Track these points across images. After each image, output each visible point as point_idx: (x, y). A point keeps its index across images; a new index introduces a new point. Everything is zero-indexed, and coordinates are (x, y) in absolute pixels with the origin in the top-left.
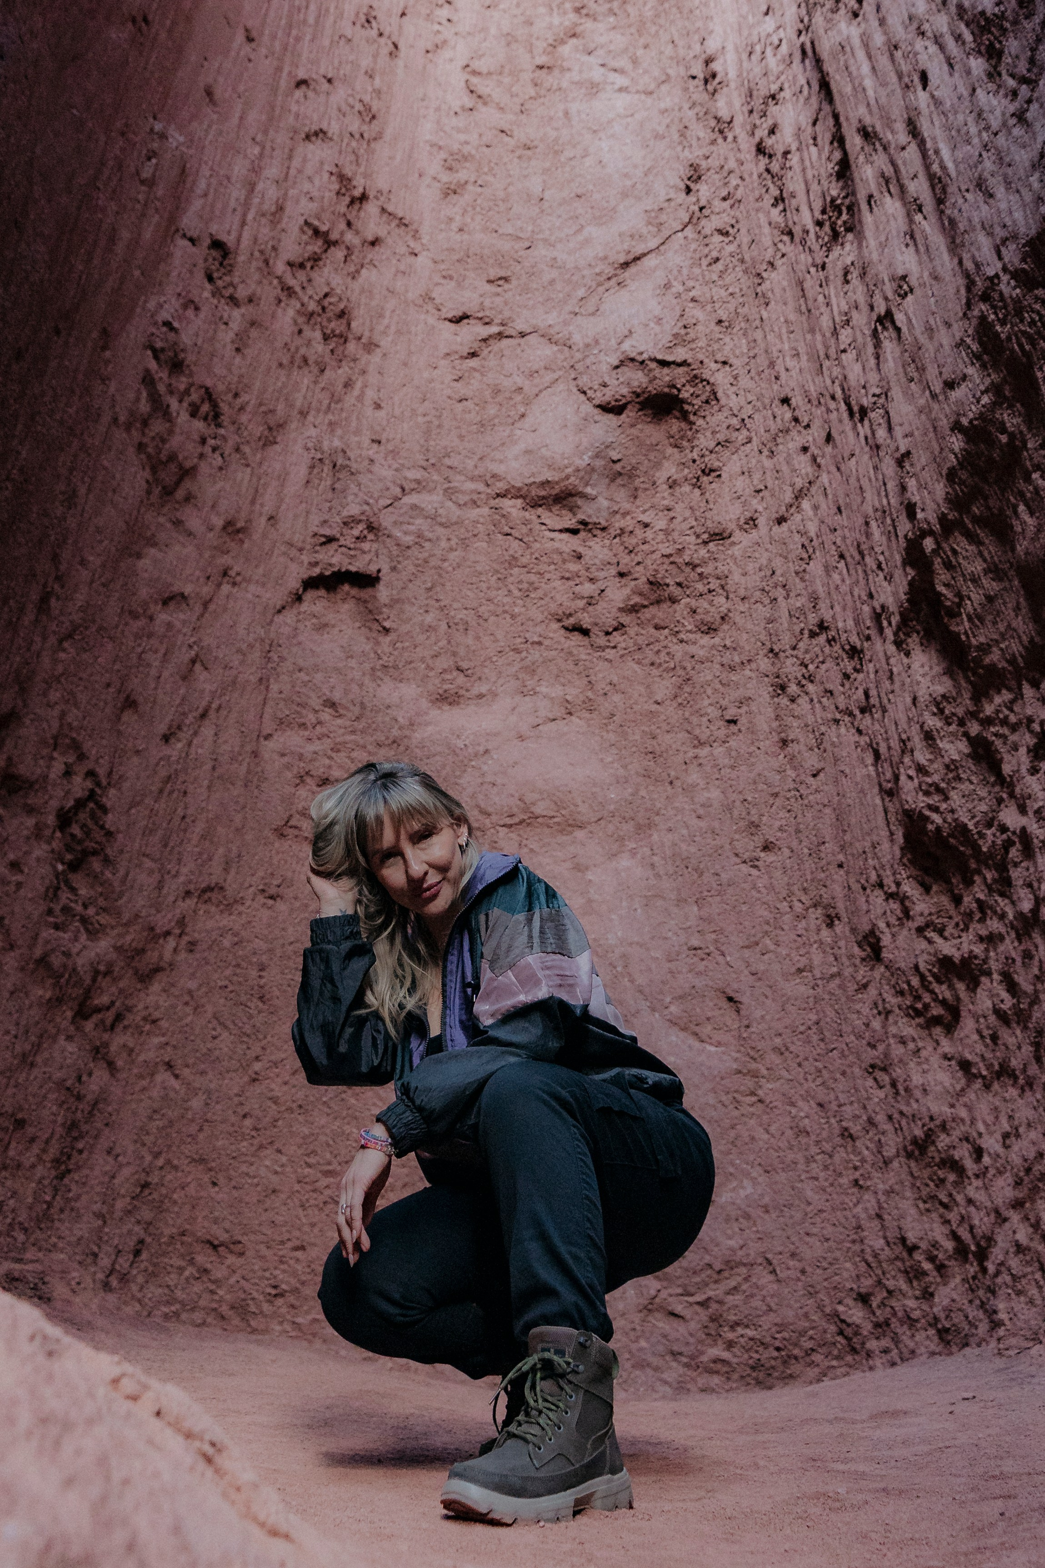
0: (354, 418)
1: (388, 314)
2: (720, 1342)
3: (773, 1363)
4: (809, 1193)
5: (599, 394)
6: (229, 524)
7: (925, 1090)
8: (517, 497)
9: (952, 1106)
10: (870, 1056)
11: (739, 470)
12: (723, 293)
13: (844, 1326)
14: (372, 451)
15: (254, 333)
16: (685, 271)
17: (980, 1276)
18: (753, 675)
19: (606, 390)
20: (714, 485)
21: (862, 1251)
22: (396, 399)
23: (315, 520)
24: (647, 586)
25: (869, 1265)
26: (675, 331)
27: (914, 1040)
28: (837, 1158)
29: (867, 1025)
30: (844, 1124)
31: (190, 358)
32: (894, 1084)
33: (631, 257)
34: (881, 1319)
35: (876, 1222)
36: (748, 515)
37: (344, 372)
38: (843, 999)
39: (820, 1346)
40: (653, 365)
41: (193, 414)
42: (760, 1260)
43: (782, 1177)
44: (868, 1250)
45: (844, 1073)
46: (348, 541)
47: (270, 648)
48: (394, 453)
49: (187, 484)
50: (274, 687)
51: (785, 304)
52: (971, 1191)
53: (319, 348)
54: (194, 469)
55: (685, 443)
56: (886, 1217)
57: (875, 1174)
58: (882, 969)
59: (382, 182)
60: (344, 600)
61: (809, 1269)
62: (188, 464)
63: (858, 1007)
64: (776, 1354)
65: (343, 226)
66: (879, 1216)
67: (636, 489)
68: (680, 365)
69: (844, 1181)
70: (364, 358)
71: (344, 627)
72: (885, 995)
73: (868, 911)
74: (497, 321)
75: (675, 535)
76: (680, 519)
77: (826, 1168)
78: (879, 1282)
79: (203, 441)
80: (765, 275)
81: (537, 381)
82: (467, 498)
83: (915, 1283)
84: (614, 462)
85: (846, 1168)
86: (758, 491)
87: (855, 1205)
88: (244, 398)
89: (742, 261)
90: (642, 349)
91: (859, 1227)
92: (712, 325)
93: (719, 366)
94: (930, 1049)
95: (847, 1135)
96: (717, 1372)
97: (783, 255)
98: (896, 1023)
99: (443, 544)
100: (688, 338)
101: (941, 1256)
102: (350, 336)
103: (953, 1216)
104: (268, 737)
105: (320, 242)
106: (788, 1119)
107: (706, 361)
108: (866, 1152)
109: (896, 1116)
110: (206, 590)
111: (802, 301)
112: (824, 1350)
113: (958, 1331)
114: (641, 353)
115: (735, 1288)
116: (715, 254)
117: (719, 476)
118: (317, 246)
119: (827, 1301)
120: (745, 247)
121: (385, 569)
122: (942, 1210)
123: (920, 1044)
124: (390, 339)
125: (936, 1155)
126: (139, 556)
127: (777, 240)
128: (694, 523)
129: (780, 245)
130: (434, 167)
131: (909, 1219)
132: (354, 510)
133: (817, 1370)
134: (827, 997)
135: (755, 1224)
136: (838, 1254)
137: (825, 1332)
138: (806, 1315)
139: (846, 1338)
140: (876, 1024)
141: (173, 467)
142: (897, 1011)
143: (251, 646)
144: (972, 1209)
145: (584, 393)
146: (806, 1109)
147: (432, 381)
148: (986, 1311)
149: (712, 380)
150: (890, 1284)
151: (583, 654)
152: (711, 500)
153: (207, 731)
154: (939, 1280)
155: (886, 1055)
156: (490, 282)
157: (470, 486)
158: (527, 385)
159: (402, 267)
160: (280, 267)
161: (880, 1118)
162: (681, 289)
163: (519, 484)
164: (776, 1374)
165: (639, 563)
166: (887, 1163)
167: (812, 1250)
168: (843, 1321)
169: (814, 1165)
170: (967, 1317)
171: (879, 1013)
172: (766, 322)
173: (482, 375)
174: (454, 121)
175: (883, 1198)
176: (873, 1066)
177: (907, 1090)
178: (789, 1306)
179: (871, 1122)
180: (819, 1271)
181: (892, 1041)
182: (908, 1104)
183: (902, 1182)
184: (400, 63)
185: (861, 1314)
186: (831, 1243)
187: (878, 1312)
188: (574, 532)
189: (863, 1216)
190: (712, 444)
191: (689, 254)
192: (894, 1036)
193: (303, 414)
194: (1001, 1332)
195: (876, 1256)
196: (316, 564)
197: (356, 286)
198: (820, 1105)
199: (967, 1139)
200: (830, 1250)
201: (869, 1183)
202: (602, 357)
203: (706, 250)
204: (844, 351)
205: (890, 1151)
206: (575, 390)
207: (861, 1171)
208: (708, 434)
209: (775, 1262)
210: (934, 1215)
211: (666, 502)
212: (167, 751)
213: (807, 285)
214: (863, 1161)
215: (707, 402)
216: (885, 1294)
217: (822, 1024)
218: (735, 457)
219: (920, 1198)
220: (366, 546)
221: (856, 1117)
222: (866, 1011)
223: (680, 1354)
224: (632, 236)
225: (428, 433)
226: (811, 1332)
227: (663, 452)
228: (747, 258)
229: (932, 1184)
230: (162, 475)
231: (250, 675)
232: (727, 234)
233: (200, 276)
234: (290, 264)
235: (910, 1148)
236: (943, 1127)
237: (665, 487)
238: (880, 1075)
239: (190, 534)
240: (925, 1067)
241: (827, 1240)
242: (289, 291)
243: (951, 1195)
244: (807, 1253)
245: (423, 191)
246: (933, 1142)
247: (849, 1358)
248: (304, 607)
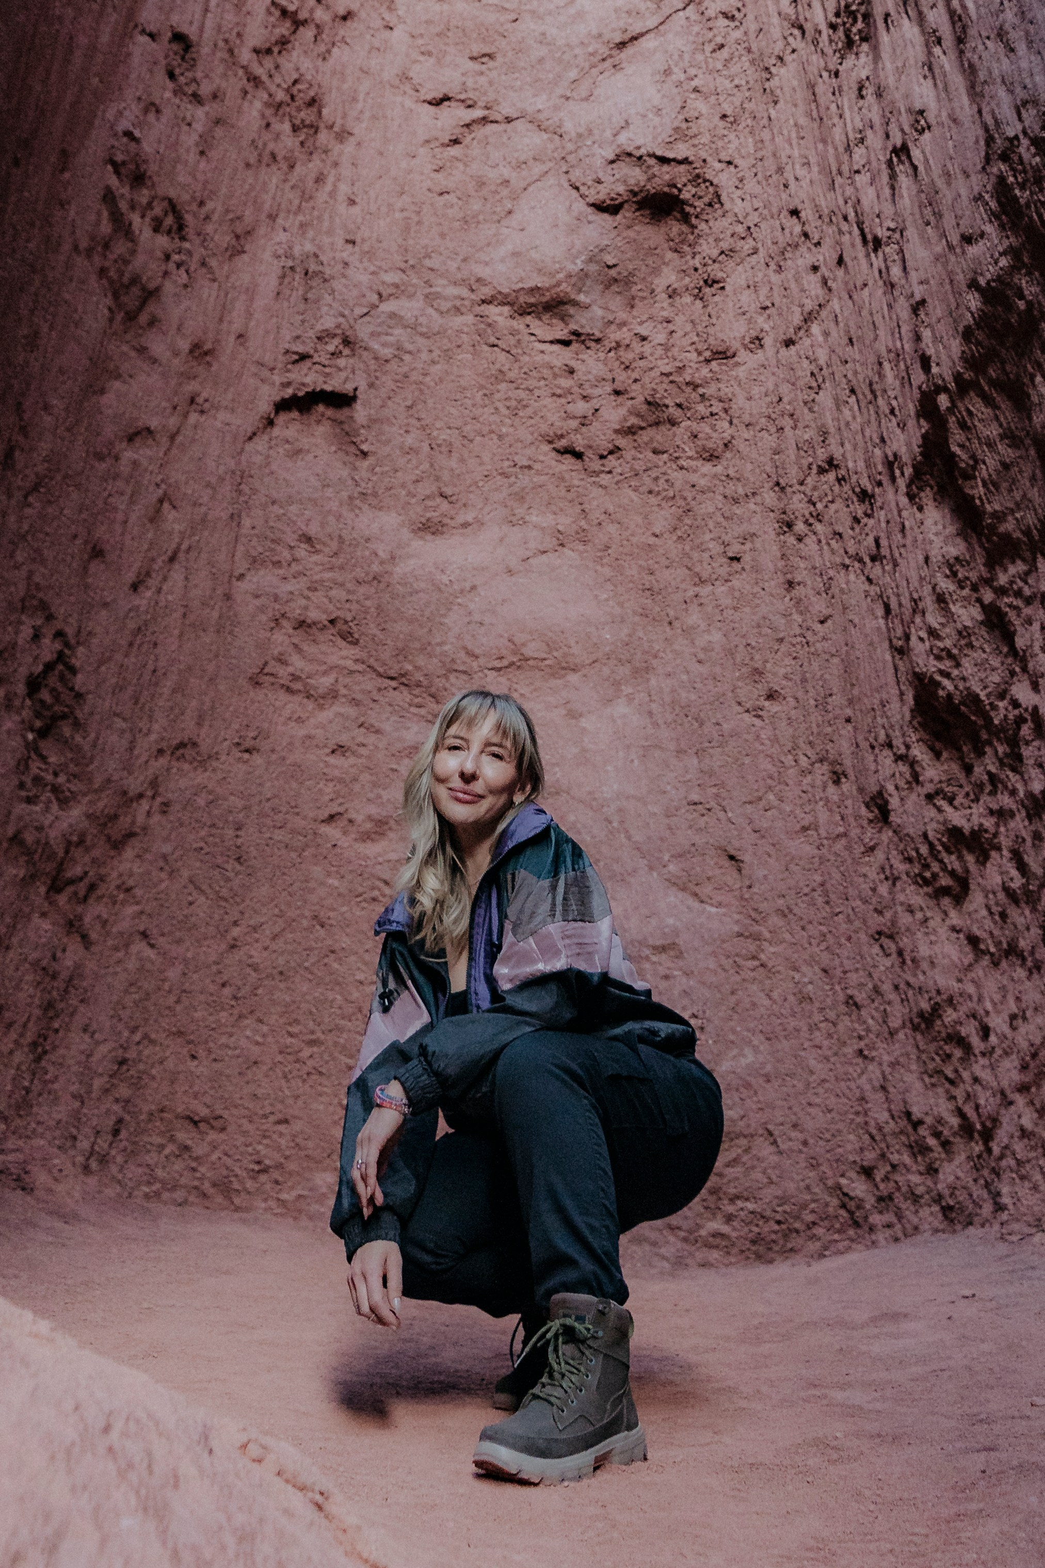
0: (326, 216)
1: (361, 97)
2: (719, 1216)
3: (774, 1237)
4: (812, 1063)
5: (593, 191)
6: (196, 346)
7: (932, 962)
8: (503, 304)
9: (960, 981)
10: (876, 922)
11: (743, 283)
12: (728, 85)
13: (846, 1200)
14: (346, 253)
15: (219, 132)
16: (687, 57)
17: (985, 1155)
18: (758, 509)
19: (600, 187)
20: (716, 298)
21: (866, 1123)
22: (372, 194)
23: (286, 334)
24: (645, 407)
25: (872, 1137)
26: (676, 124)
27: (922, 909)
28: (841, 1027)
29: (874, 890)
30: (849, 992)
31: (153, 170)
32: (900, 953)
33: (627, 37)
34: (885, 1193)
35: (880, 1096)
36: (754, 333)
37: (315, 163)
38: (849, 861)
39: (822, 1219)
40: (652, 162)
41: (155, 230)
42: (761, 1132)
43: (785, 1044)
44: (872, 1123)
45: (849, 939)
46: (323, 358)
47: (241, 479)
48: (370, 254)
49: (151, 306)
50: (247, 522)
51: (796, 105)
52: (977, 1070)
53: (289, 141)
54: (158, 289)
55: (686, 248)
56: (891, 1089)
57: (879, 1044)
58: (890, 833)
60: (318, 422)
61: (811, 1141)
62: (151, 286)
63: (865, 870)
64: (776, 1227)
65: (312, 3)
66: (883, 1088)
67: (633, 298)
68: (680, 162)
69: (849, 1050)
70: (337, 148)
71: (319, 452)
72: (893, 861)
73: (876, 772)
74: (480, 104)
75: (675, 351)
76: (680, 333)
77: (830, 1036)
78: (883, 1155)
79: (167, 257)
80: (773, 70)
81: (524, 173)
82: (449, 305)
83: (919, 1159)
84: (609, 267)
85: (851, 1037)
86: (765, 308)
87: (860, 1076)
88: (210, 205)
89: (749, 50)
90: (638, 143)
91: (863, 1099)
92: (716, 119)
93: (724, 165)
94: (938, 919)
95: (852, 1003)
96: (717, 1247)
97: (794, 51)
98: (903, 890)
100: (690, 133)
101: (946, 1133)
102: (322, 125)
103: (959, 1093)
104: (241, 577)
106: (791, 985)
107: (709, 159)
108: (870, 1021)
109: (902, 986)
110: (173, 423)
111: (813, 106)
112: (826, 1223)
113: (962, 1210)
114: (639, 148)
115: (735, 1160)
116: (719, 40)
117: (723, 288)
118: (283, 29)
119: (829, 1173)
120: (752, 35)
121: (363, 387)
122: (947, 1085)
123: (929, 914)
124: (364, 125)
125: (943, 1030)
126: (102, 391)
127: (787, 33)
128: (695, 339)
129: (790, 39)
131: (914, 1092)
132: (328, 322)
133: (818, 1244)
134: (833, 858)
135: (756, 1093)
136: (840, 1126)
137: (827, 1205)
138: (808, 1188)
139: (849, 1211)
140: (883, 889)
142: (904, 877)
143: (224, 479)
144: (978, 1088)
145: (577, 189)
146: (810, 974)
147: (410, 172)
148: (990, 1192)
149: (715, 181)
150: (894, 1158)
151: (577, 480)
152: (713, 313)
153: (177, 575)
154: (943, 1156)
155: (894, 923)
156: (472, 58)
157: (453, 290)
158: (513, 176)
159: (377, 45)
160: (245, 55)
161: (887, 987)
162: (682, 77)
163: (506, 290)
164: (776, 1248)
165: (636, 381)
166: (892, 1033)
167: (815, 1121)
168: (846, 1195)
169: (818, 1034)
170: (971, 1195)
171: (887, 878)
172: (775, 122)
173: (466, 165)
175: (888, 1070)
176: (879, 933)
177: (913, 960)
178: (792, 1180)
179: (876, 990)
180: (821, 1143)
181: (899, 909)
182: (915, 975)
183: (908, 1055)
185: (864, 1187)
186: (834, 1114)
187: (882, 1186)
188: (566, 343)
189: (867, 1087)
190: (715, 253)
191: (691, 38)
192: (902, 904)
193: (272, 217)
195: (880, 1129)
196: (289, 384)
197: (327, 67)
198: (825, 971)
199: (974, 1016)
200: (833, 1121)
201: (874, 1054)
202: (596, 149)
203: (710, 35)
204: (858, 172)
205: (895, 1023)
206: (566, 185)
207: (867, 1041)
208: (711, 240)
209: (776, 1133)
210: (940, 1090)
211: (665, 314)
212: (136, 600)
213: (820, 89)
214: (868, 1030)
215: (710, 205)
216: (889, 1168)
217: (828, 886)
218: (740, 268)
219: (926, 1072)
221: (861, 985)
222: (873, 874)
223: (679, 1228)
224: (629, 13)
225: (409, 229)
226: (813, 1205)
227: (662, 258)
228: (754, 48)
229: (937, 1058)
230: (125, 299)
231: (221, 512)
232: (733, 18)
233: (161, 74)
234: (256, 51)
235: (916, 1020)
236: (950, 1001)
237: (664, 296)
238: (886, 942)
239: (155, 361)
240: (933, 938)
241: (830, 1111)
242: (254, 81)
243: (956, 1071)
244: (809, 1125)
246: (940, 1016)
247: (851, 1232)
248: (276, 431)
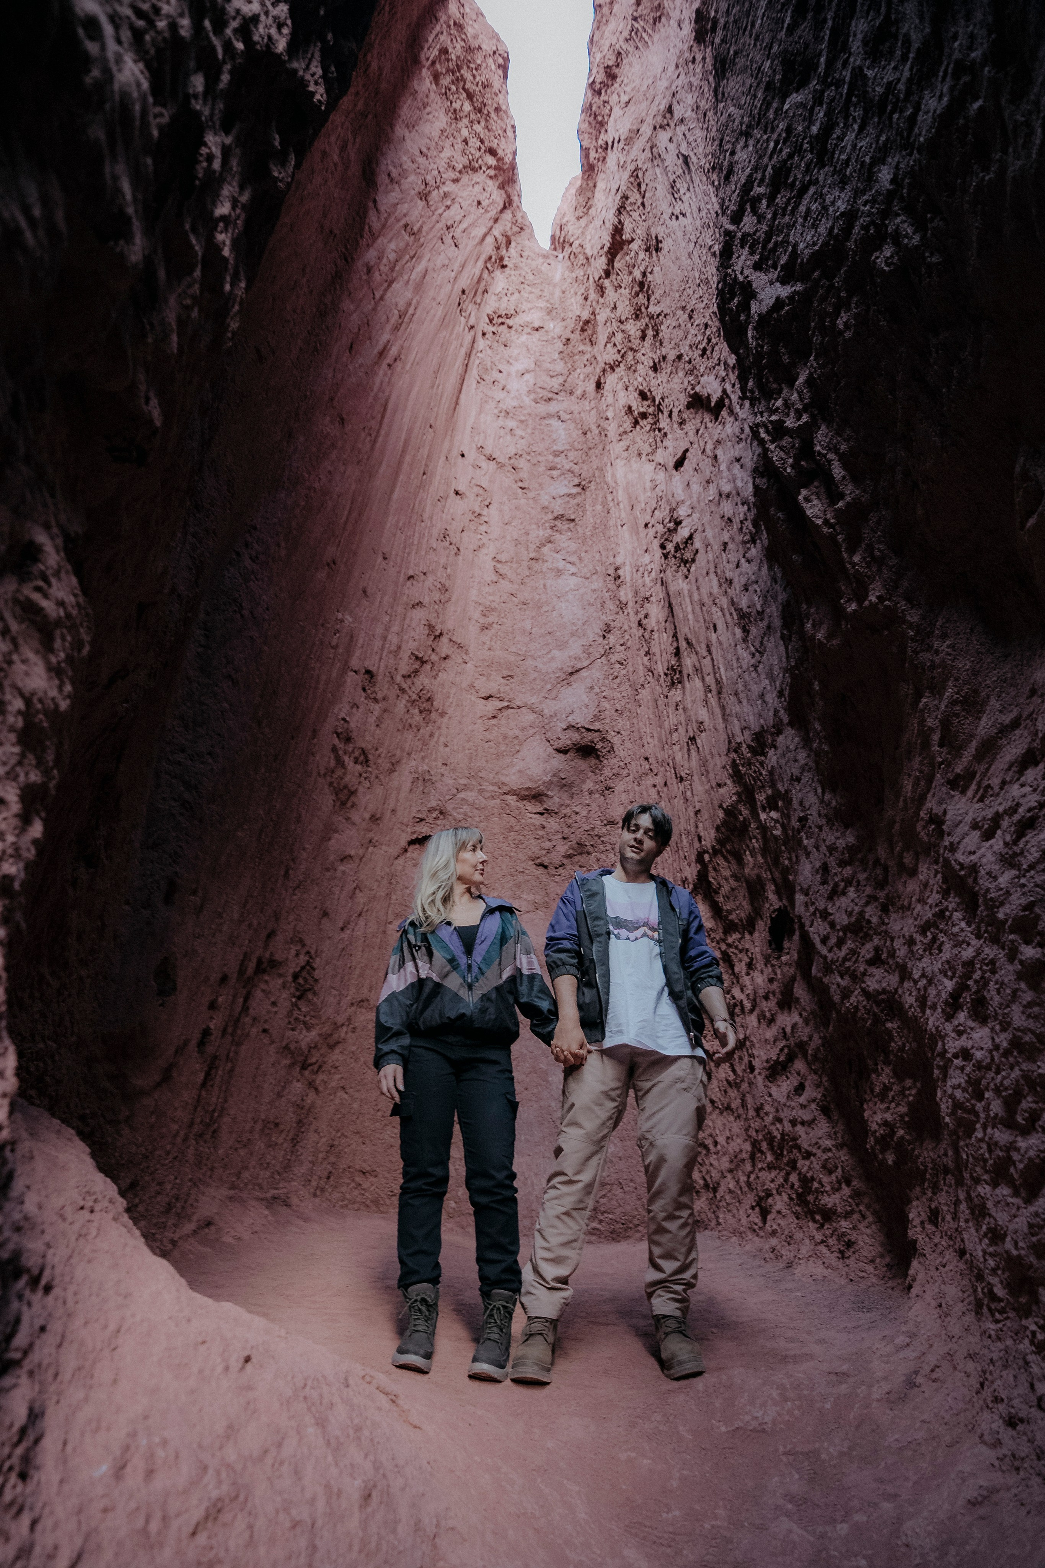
0: (434, 753)
1: (451, 697)
5: (556, 744)
6: (372, 816)
8: (513, 795)
11: (623, 790)
12: (619, 695)
14: (443, 770)
15: (386, 715)
16: (601, 681)
19: (559, 742)
20: (610, 796)
22: (456, 741)
23: (414, 809)
24: (576, 845)
26: (595, 713)
31: (354, 735)
33: (574, 670)
37: (430, 728)
40: (583, 730)
41: (356, 763)
43: (629, 1143)
46: (430, 820)
47: (392, 876)
48: (454, 770)
49: (353, 799)
50: (394, 897)
51: (649, 709)
53: (418, 718)
54: (356, 790)
55: (597, 772)
59: (450, 624)
62: (353, 789)
65: (430, 652)
67: (573, 794)
68: (596, 731)
70: (439, 722)
74: (507, 698)
75: (591, 820)
76: (593, 812)
79: (361, 775)
80: (639, 690)
81: (525, 733)
82: (489, 795)
84: (562, 779)
88: (381, 750)
89: (629, 680)
90: (578, 721)
92: (613, 712)
93: (616, 734)
97: (649, 683)
99: (477, 819)
100: (601, 717)
102: (433, 711)
103: (704, 1169)
104: (390, 923)
105: (418, 663)
107: (609, 730)
110: (361, 852)
111: (656, 710)
114: (577, 724)
116: (616, 674)
117: (613, 791)
118: (417, 665)
120: (631, 673)
124: (453, 709)
126: (330, 839)
127: (646, 674)
128: (600, 815)
129: (647, 678)
130: (476, 615)
132: (433, 804)
141: (346, 791)
143: (382, 878)
145: (549, 742)
147: (473, 731)
149: (612, 741)
151: (544, 878)
152: (609, 803)
153: (362, 922)
156: (504, 678)
157: (491, 788)
158: (520, 734)
159: (459, 671)
160: (399, 679)
162: (598, 691)
163: (515, 789)
165: (572, 833)
173: (498, 728)
174: (487, 589)
184: (460, 558)
188: (542, 814)
190: (610, 775)
191: (603, 673)
193: (409, 754)
194: (720, 1228)
196: (414, 833)
197: (436, 682)
202: (558, 724)
203: (612, 671)
204: (674, 744)
206: (544, 741)
208: (609, 768)
211: (587, 802)
212: (343, 935)
213: (659, 703)
215: (609, 752)
218: (621, 783)
220: (439, 822)
224: (574, 660)
225: (471, 758)
227: (587, 775)
228: (631, 679)
230: (341, 796)
231: (382, 893)
232: (622, 664)
233: (360, 689)
234: (404, 676)
237: (587, 793)
239: (354, 824)
242: (403, 690)
245: (471, 628)
248: (408, 855)
